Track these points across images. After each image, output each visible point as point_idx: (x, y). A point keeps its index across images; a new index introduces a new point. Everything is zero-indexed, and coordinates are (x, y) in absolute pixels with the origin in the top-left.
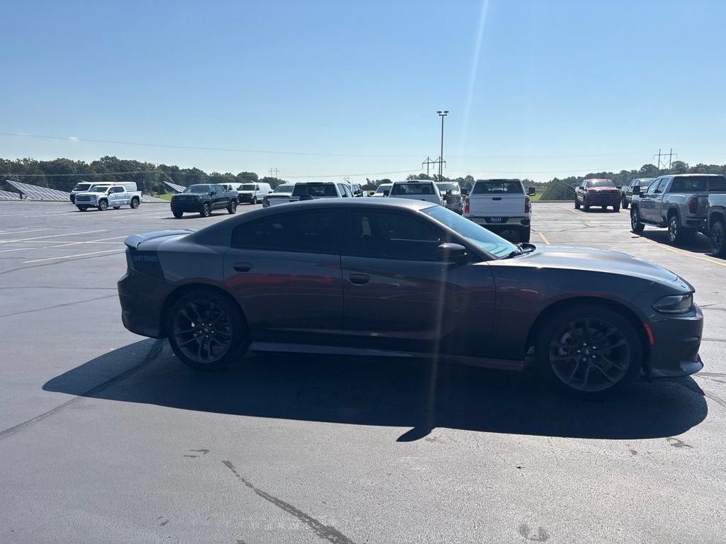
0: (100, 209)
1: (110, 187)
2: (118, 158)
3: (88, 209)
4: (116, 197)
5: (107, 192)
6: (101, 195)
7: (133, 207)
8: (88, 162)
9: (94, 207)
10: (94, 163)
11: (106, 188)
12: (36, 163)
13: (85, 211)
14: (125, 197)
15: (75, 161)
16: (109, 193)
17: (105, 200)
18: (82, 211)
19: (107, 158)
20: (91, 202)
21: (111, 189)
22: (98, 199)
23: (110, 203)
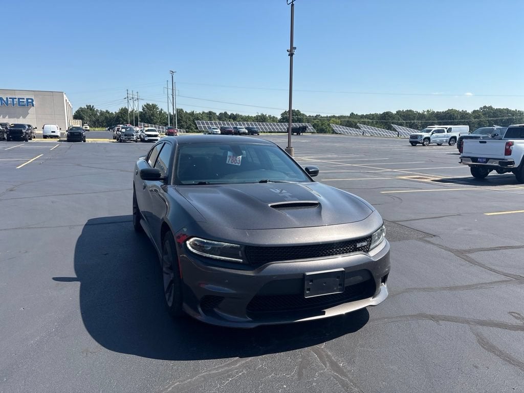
0: (424, 145)
1: (434, 129)
2: (493, 107)
3: (418, 145)
4: (437, 137)
5: (431, 133)
6: (426, 135)
7: (450, 145)
8: (470, 111)
9: (420, 143)
10: (474, 112)
11: (431, 130)
12: (434, 112)
13: (415, 146)
14: (444, 137)
15: (461, 110)
16: (433, 133)
17: (428, 139)
18: (413, 145)
19: (485, 107)
20: (418, 140)
21: (435, 131)
22: (423, 138)
23: (431, 141)
